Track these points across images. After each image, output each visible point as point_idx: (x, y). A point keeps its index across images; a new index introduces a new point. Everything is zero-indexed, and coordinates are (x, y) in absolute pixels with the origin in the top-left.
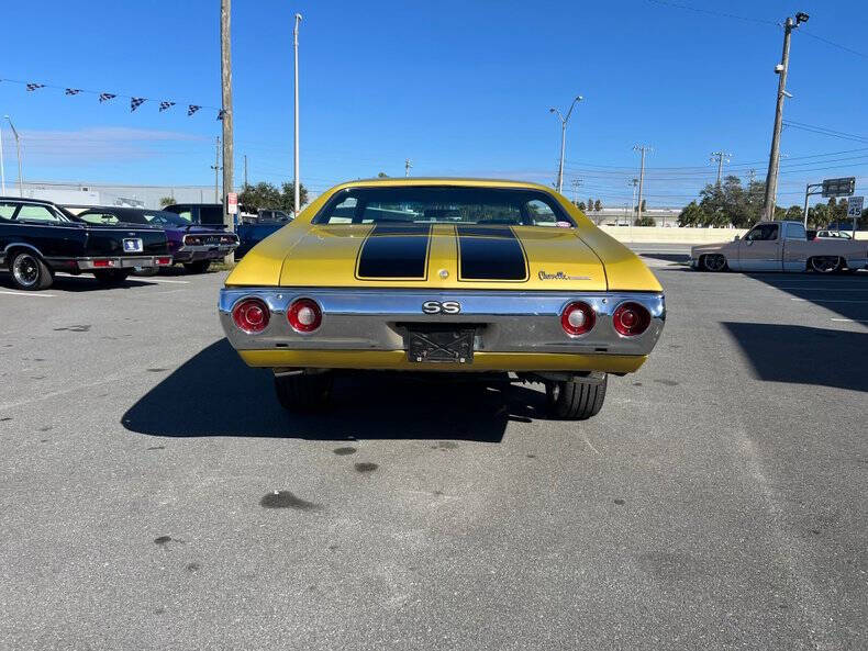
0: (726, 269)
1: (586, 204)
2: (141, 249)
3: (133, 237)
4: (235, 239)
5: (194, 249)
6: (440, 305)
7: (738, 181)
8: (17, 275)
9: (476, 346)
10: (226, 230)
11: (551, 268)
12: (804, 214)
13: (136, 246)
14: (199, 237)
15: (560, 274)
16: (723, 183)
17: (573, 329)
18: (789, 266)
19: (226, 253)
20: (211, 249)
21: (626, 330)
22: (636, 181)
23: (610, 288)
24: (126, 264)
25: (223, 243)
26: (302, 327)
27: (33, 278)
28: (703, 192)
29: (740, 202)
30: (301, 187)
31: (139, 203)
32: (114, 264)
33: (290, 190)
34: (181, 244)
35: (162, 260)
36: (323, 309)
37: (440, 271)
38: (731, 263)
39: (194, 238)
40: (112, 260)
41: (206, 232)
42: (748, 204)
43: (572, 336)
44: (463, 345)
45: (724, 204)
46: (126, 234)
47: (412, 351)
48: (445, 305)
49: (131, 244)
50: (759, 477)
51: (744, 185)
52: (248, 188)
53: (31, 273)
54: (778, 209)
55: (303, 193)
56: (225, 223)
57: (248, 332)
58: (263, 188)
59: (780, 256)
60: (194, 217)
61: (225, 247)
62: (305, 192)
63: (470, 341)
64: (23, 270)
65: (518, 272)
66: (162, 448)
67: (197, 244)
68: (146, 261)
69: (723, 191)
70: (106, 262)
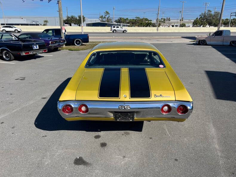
0: (206, 45)
1: (166, 19)
2: (38, 48)
3: (36, 44)
4: (65, 41)
5: (53, 45)
6: (124, 107)
7: (211, 11)
8: (4, 57)
9: (135, 116)
10: (62, 38)
11: (158, 93)
12: (229, 21)
13: (37, 47)
14: (54, 42)
15: (161, 95)
16: (207, 12)
17: (165, 112)
18: (225, 44)
19: (63, 45)
20: (58, 45)
21: (181, 112)
22: (180, 12)
23: (176, 100)
24: (34, 53)
25: (62, 42)
26: (83, 112)
27: (9, 58)
28: (200, 15)
29: (211, 18)
30: (83, 16)
31: (38, 22)
32: (31, 53)
33: (80, 17)
34: (50, 44)
35: (44, 51)
36: (89, 107)
37: (124, 95)
38: (208, 43)
39: (53, 42)
40: (30, 52)
41: (56, 40)
42: (213, 19)
43: (164, 114)
44: (131, 116)
45: (206, 19)
46: (33, 44)
47: (116, 117)
48: (125, 107)
49: (35, 47)
50: (217, 146)
51: (213, 13)
52: (68, 17)
53: (8, 56)
54: (222, 19)
55: (84, 18)
56: (62, 37)
57: (67, 114)
58: (72, 17)
59: (223, 40)
60: (53, 32)
61: (62, 44)
62: (85, 18)
63: (133, 115)
64: (6, 55)
65: (148, 95)
66: (46, 136)
67: (54, 44)
68: (40, 51)
69: (206, 15)
70: (29, 53)
